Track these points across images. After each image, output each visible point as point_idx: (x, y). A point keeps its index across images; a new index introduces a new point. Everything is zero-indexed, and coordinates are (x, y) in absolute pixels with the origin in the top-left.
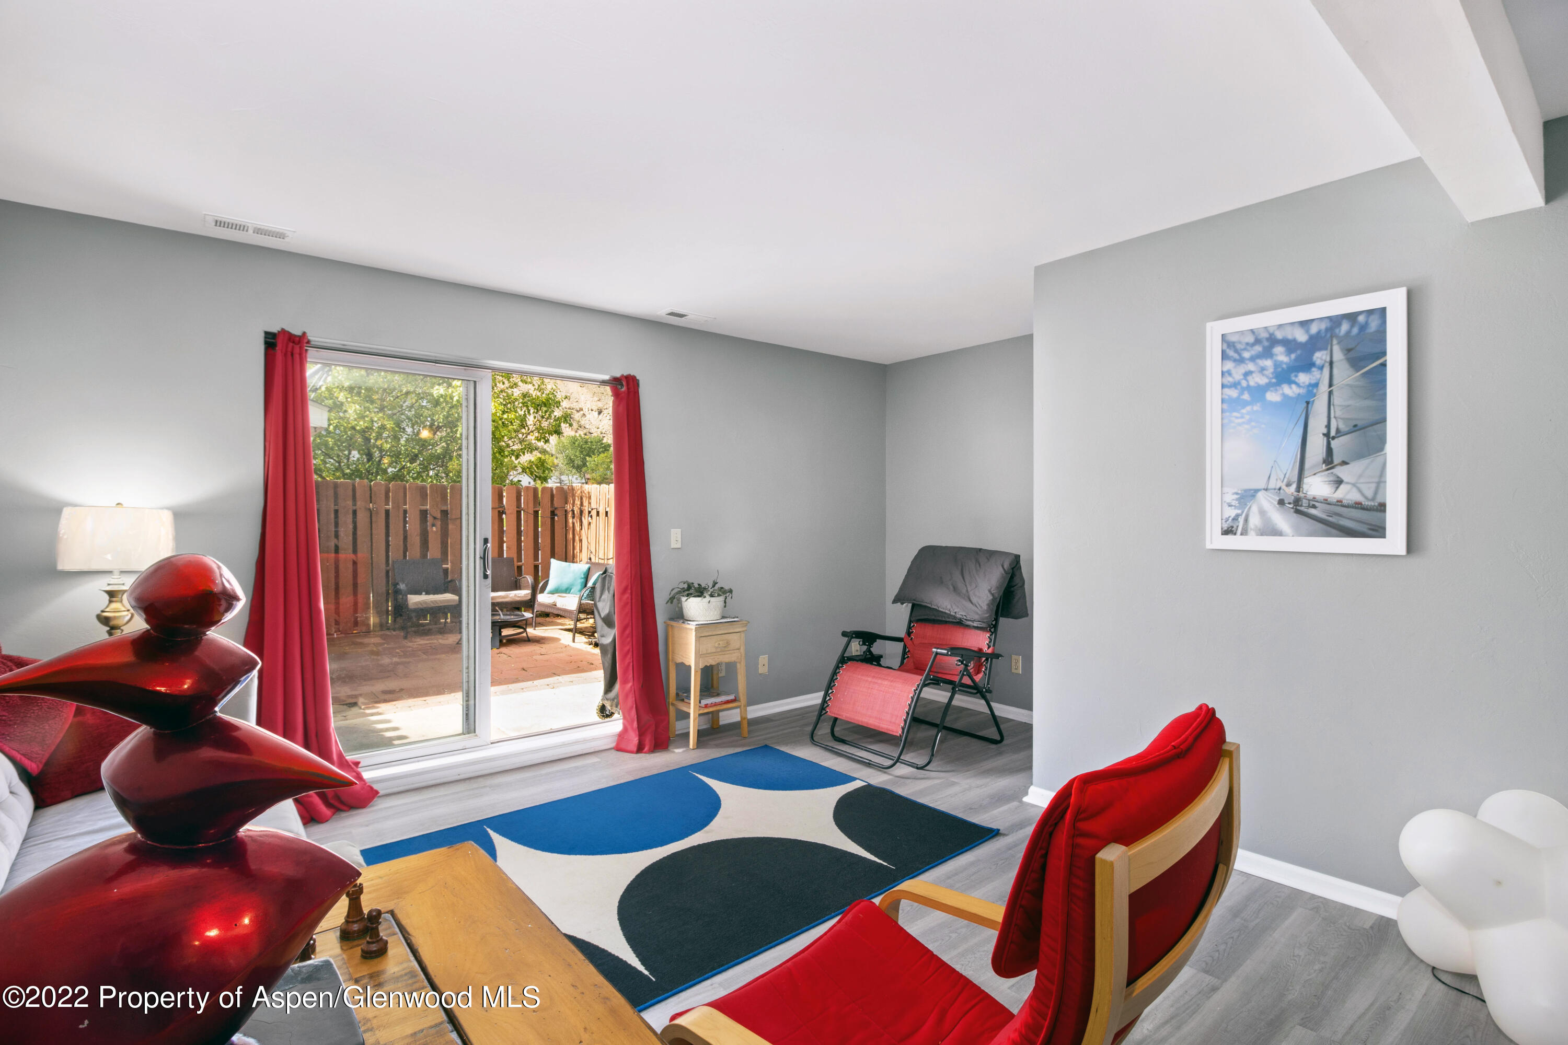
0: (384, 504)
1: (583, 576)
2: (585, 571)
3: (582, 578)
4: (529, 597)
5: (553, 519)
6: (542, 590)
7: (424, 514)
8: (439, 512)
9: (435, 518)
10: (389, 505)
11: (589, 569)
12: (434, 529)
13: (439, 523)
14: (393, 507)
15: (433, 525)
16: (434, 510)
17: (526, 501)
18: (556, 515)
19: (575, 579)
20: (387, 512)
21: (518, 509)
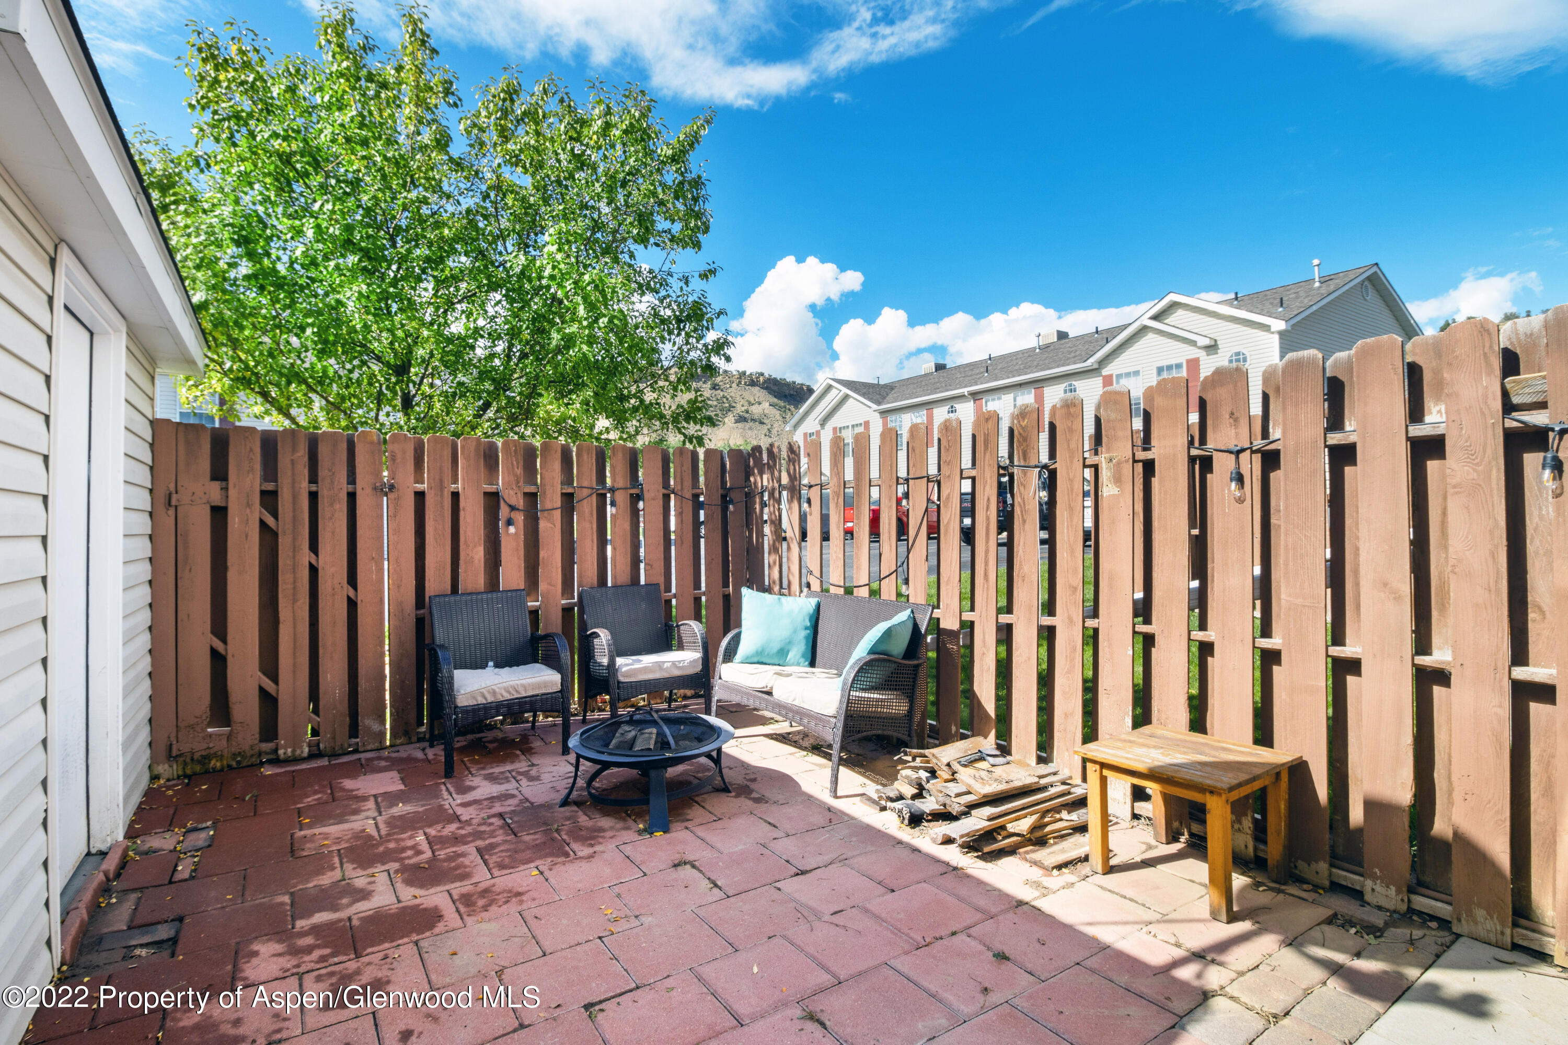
0: (412, 478)
1: (808, 624)
2: (811, 611)
3: (806, 628)
4: (698, 668)
5: (725, 509)
6: (729, 656)
7: (493, 500)
8: (520, 496)
9: (513, 508)
10: (423, 483)
11: (818, 606)
12: (512, 529)
13: (519, 518)
14: (430, 487)
15: (509, 522)
16: (512, 493)
17: (678, 475)
18: (731, 502)
19: (795, 631)
20: (420, 496)
21: (666, 492)
